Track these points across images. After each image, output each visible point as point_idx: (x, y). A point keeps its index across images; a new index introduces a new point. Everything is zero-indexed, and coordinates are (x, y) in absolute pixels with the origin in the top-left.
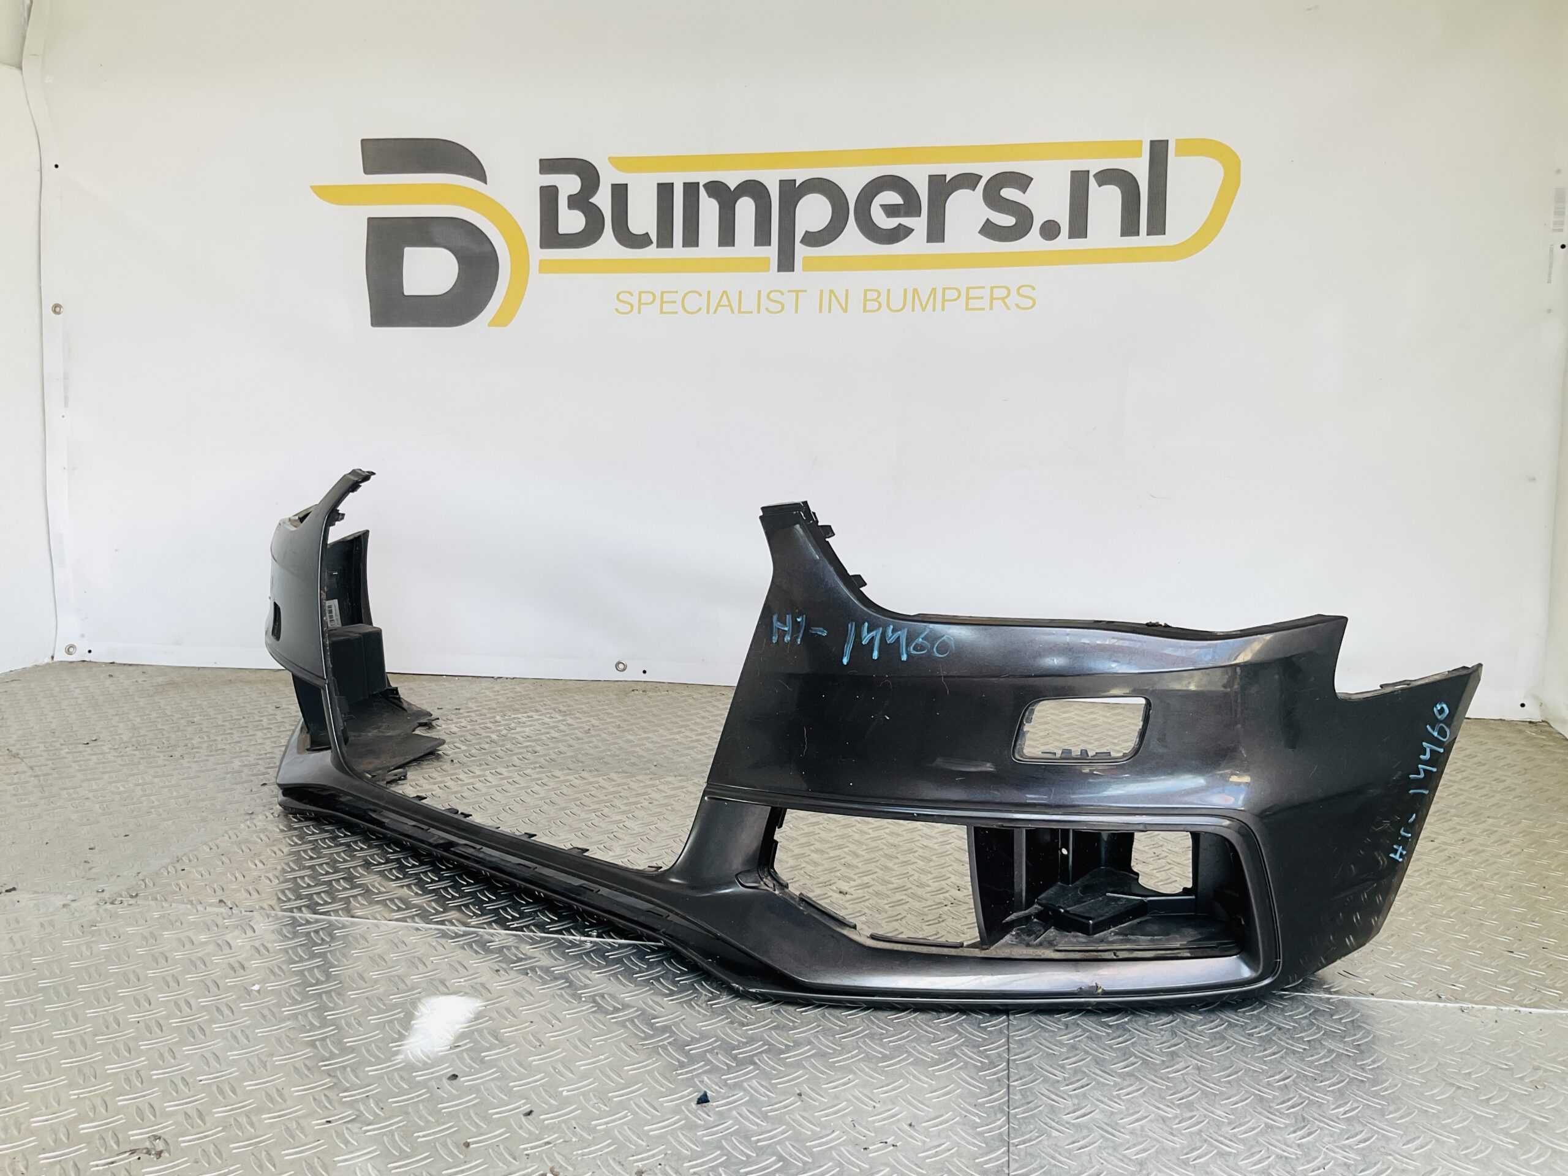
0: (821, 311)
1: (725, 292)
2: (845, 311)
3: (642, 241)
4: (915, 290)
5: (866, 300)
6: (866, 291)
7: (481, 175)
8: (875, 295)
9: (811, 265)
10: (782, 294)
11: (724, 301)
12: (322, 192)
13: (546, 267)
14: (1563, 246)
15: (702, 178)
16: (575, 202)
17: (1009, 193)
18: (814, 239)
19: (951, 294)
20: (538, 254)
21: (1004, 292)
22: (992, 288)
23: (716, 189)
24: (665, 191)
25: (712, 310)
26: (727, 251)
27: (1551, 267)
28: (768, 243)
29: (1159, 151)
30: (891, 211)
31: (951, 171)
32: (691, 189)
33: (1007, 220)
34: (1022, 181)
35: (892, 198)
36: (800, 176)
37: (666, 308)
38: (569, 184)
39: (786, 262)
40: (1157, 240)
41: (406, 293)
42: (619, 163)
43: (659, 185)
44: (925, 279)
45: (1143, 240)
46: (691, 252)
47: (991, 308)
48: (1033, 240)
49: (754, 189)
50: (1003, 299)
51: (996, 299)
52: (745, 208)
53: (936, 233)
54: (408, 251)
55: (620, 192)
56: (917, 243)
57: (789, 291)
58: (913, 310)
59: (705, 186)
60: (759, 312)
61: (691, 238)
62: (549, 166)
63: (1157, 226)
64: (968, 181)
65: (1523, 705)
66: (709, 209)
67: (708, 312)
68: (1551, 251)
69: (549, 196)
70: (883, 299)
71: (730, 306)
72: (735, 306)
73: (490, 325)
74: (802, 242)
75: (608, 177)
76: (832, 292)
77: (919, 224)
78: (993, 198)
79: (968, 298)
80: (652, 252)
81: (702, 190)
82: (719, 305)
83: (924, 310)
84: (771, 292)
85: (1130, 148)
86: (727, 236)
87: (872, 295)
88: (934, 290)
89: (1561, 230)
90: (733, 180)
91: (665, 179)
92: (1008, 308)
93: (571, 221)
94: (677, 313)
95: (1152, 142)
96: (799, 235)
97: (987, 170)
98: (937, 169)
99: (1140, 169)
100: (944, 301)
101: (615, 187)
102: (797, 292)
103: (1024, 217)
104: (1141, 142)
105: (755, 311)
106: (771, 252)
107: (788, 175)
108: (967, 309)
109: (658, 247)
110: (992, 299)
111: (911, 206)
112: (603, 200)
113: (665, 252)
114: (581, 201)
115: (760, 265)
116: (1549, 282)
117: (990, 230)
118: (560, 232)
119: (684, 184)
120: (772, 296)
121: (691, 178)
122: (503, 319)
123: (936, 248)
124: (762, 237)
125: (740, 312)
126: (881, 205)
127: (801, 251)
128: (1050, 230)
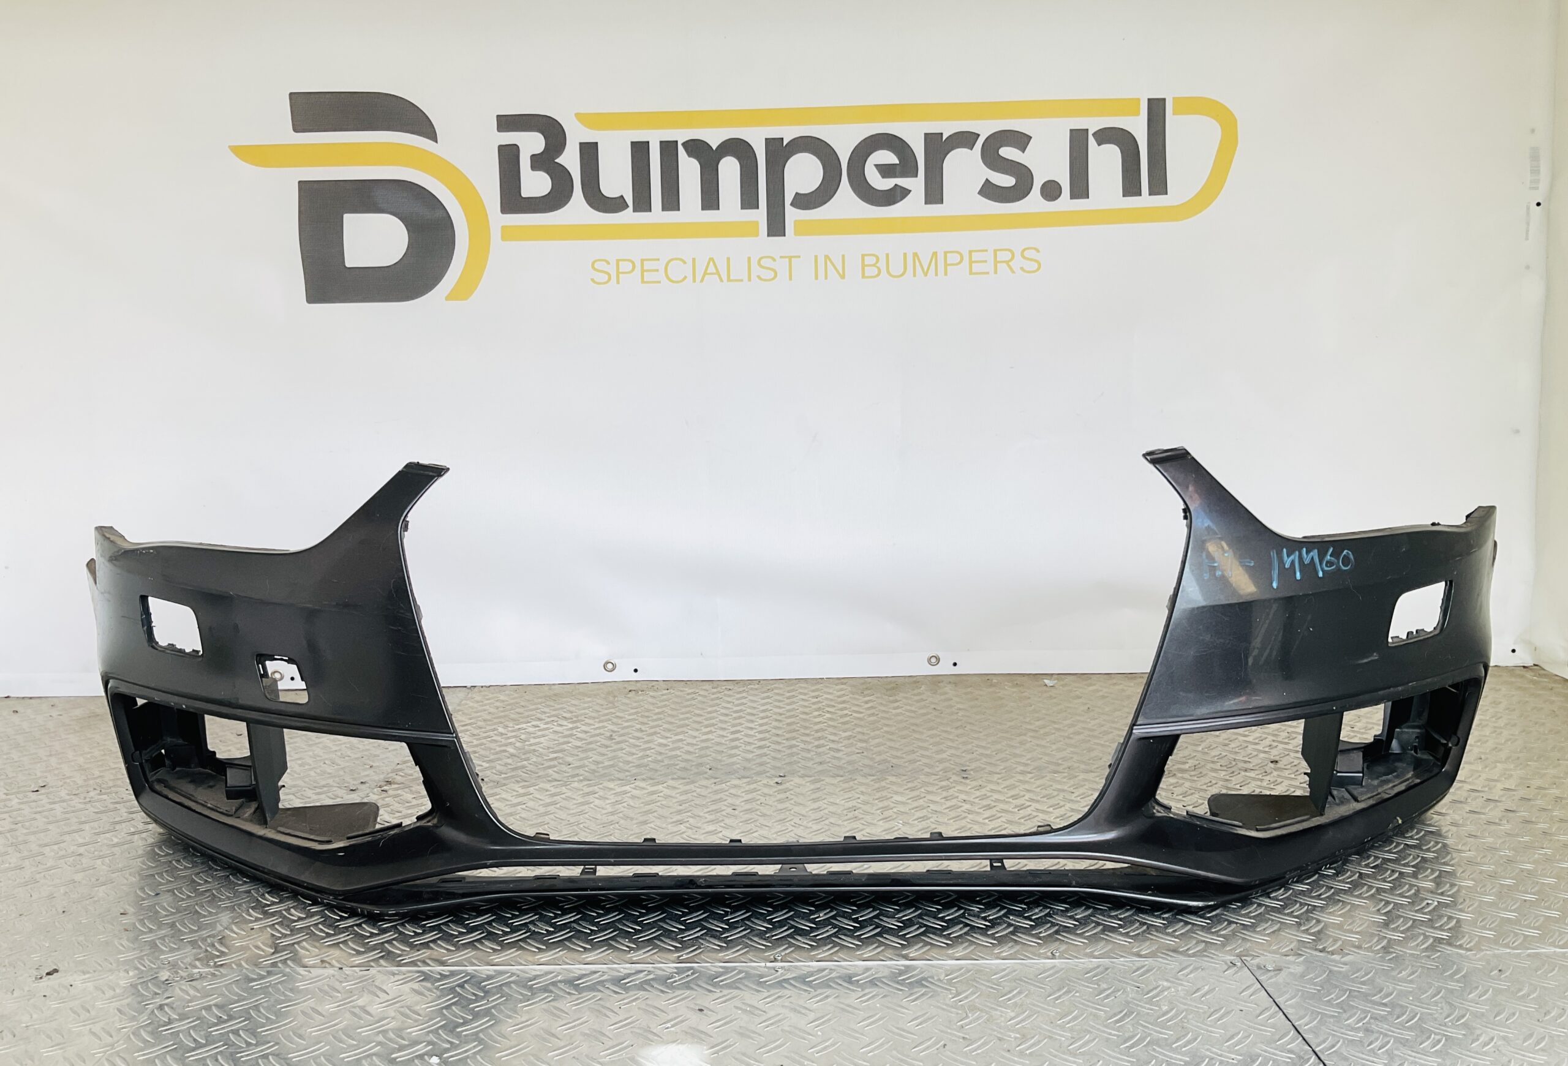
0: (817, 278)
1: (711, 259)
2: (843, 277)
3: (615, 205)
4: (915, 255)
5: (864, 266)
6: (863, 256)
7: (432, 135)
8: (872, 260)
9: (804, 229)
10: (774, 260)
11: (712, 269)
12: (244, 153)
13: (508, 234)
14: (1538, 204)
15: (681, 136)
16: (540, 162)
17: (1008, 152)
18: (804, 201)
19: (953, 258)
20: (498, 220)
21: (1008, 256)
22: (995, 251)
23: (696, 148)
24: (640, 150)
25: (699, 278)
26: (710, 215)
27: (1528, 224)
28: (757, 206)
29: (1156, 110)
30: (886, 171)
31: (948, 129)
32: (669, 149)
33: (1007, 181)
34: (1021, 140)
35: (887, 157)
36: (788, 134)
37: (647, 276)
38: (531, 143)
39: (776, 227)
40: (1159, 200)
41: (348, 265)
42: (586, 119)
43: (632, 143)
44: (925, 243)
45: (1146, 200)
46: (671, 216)
47: (996, 272)
48: (1034, 201)
49: (738, 148)
50: (1007, 262)
51: (1000, 262)
52: (729, 169)
53: (934, 194)
54: (347, 217)
55: (589, 152)
56: (914, 205)
57: (781, 257)
58: (915, 275)
59: (684, 144)
60: (750, 280)
61: (671, 201)
62: (506, 123)
63: (1159, 186)
64: (966, 139)
65: (1514, 651)
66: (689, 169)
67: (694, 281)
68: (1528, 208)
69: (509, 157)
70: (882, 264)
71: (718, 273)
72: (724, 277)
73: (447, 299)
74: (792, 204)
75: (576, 135)
76: (827, 257)
77: (916, 185)
78: (991, 158)
79: (971, 262)
80: (628, 216)
81: (681, 149)
82: (705, 273)
83: (926, 274)
84: (762, 258)
85: (1127, 106)
86: (710, 198)
87: (869, 260)
88: (935, 254)
89: (1537, 188)
90: (714, 138)
91: (640, 136)
92: (1013, 272)
93: (534, 184)
94: (659, 282)
95: (1149, 100)
96: (789, 198)
97: (985, 129)
98: (933, 128)
99: (1139, 128)
100: (946, 265)
101: (583, 145)
102: (790, 258)
103: (1024, 176)
104: (1138, 100)
105: (746, 278)
106: (760, 215)
107: (774, 132)
108: (971, 273)
109: (634, 211)
110: (996, 262)
111: (907, 166)
112: (570, 159)
113: (642, 217)
114: (544, 161)
115: (749, 229)
116: (1527, 239)
117: (989, 191)
118: (524, 194)
119: (661, 142)
120: (763, 262)
121: (669, 135)
122: (460, 293)
123: (934, 209)
124: (749, 200)
125: (729, 280)
126: (876, 166)
127: (792, 215)
128: (1051, 191)
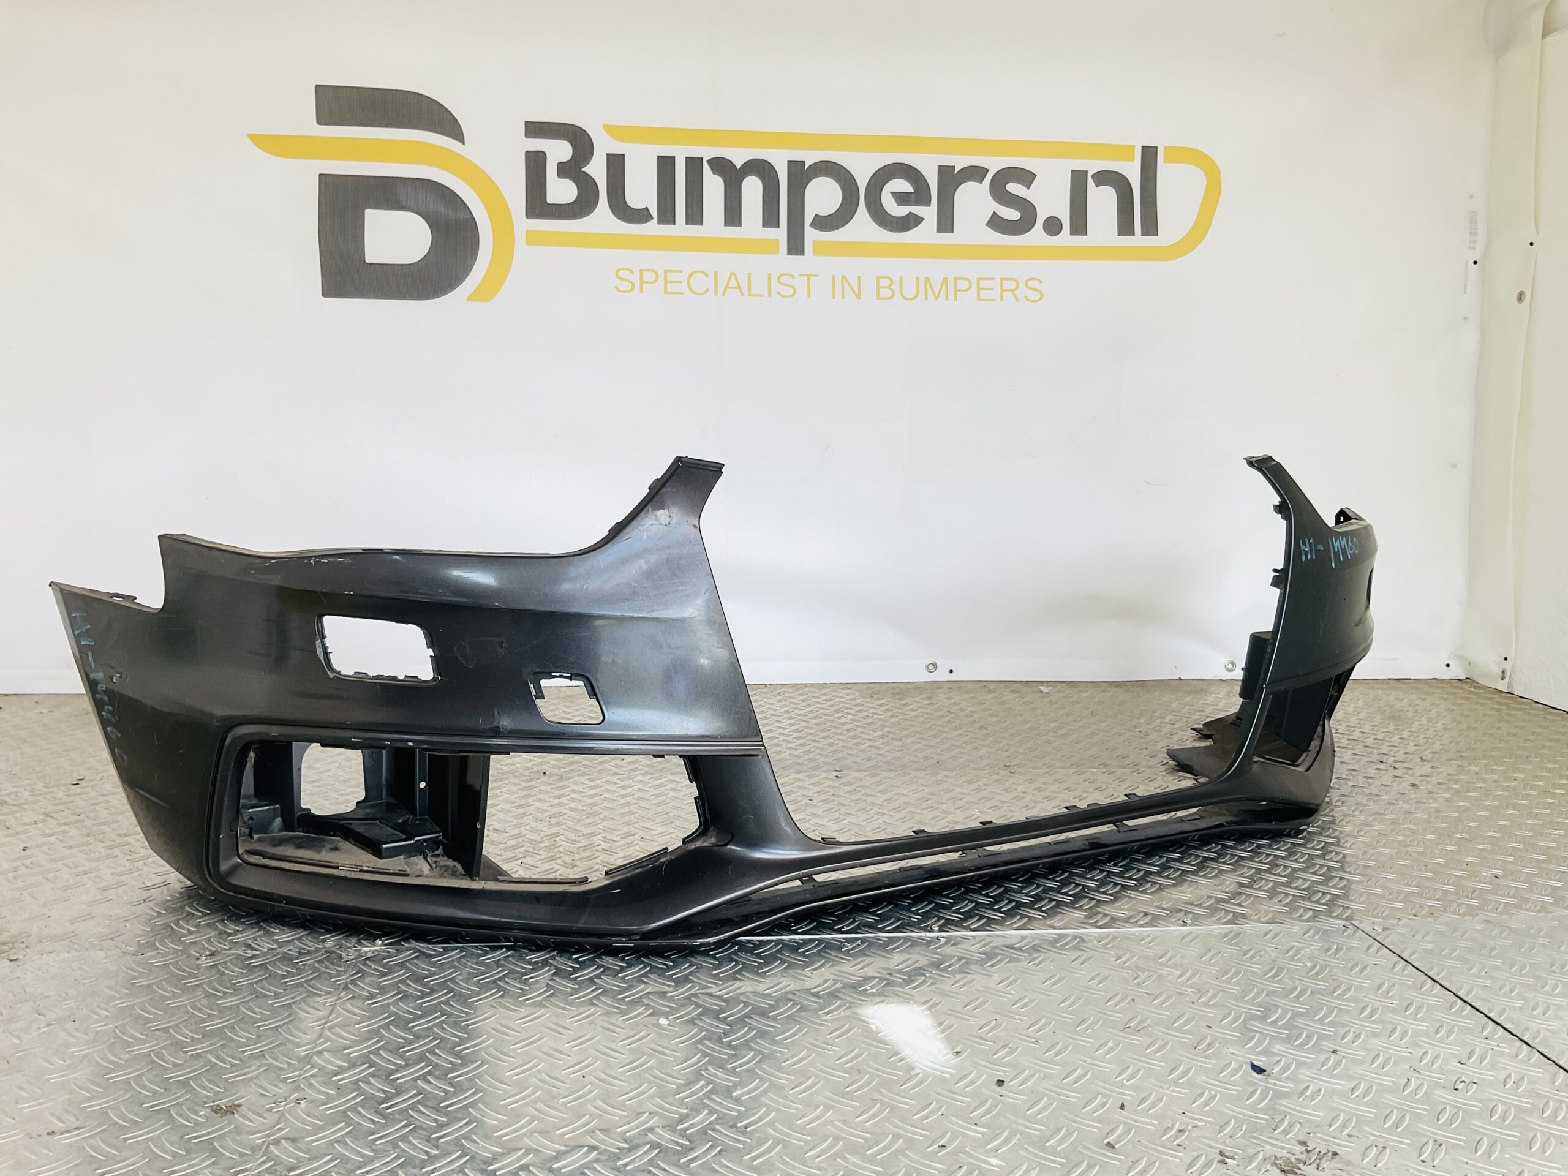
0: (834, 297)
1: (733, 273)
2: (859, 297)
3: (640, 216)
4: (927, 280)
5: (878, 287)
6: (878, 278)
7: (459, 136)
8: (887, 282)
9: (822, 249)
10: (793, 277)
11: (733, 283)
12: (260, 141)
13: (533, 238)
14: (1475, 262)
15: (707, 153)
16: (564, 170)
17: (1014, 188)
18: (824, 223)
19: (962, 285)
20: (523, 224)
21: (1013, 285)
22: (1002, 280)
23: (720, 165)
24: (666, 165)
25: (721, 290)
26: (732, 231)
27: (1466, 280)
28: (777, 225)
29: (1149, 156)
30: (902, 198)
31: (960, 162)
32: (694, 165)
33: (1012, 214)
34: (1027, 177)
35: (903, 186)
36: (810, 158)
37: (670, 287)
38: (559, 151)
39: (796, 245)
40: (1150, 240)
41: (368, 260)
42: (614, 131)
43: (659, 157)
44: (938, 269)
45: (1138, 239)
46: (694, 230)
47: (1002, 300)
48: (1037, 235)
49: (761, 168)
50: (1012, 291)
51: (1006, 290)
52: (752, 188)
53: (945, 223)
54: (368, 213)
55: (616, 163)
56: (926, 232)
57: (800, 275)
58: (926, 299)
59: (709, 162)
60: (770, 295)
61: (695, 215)
62: (535, 129)
63: (1151, 227)
64: (976, 173)
65: (1448, 665)
66: (713, 186)
67: (716, 294)
68: (1466, 266)
69: (535, 163)
70: (896, 287)
71: (739, 287)
72: (745, 291)
73: (469, 299)
74: (811, 225)
75: (603, 146)
76: (844, 277)
77: (929, 213)
78: (999, 192)
79: (979, 289)
80: (652, 228)
81: (706, 167)
82: (727, 287)
83: (937, 298)
84: (782, 275)
85: (1124, 152)
86: (733, 214)
87: (885, 282)
88: (945, 279)
89: (1474, 248)
90: (739, 157)
91: (667, 151)
92: (1018, 300)
93: (561, 191)
94: (682, 293)
95: (1143, 147)
96: (809, 218)
97: (994, 164)
98: (947, 161)
99: (1133, 173)
100: (956, 291)
101: (609, 156)
102: (809, 276)
103: (1028, 212)
104: (1133, 147)
105: (767, 294)
106: (781, 234)
107: (797, 156)
108: (979, 299)
109: (659, 222)
110: (1002, 290)
111: (920, 195)
112: (597, 169)
113: (666, 229)
114: (571, 169)
115: (769, 247)
116: (1465, 293)
117: (996, 223)
118: (549, 201)
119: (687, 158)
120: (783, 279)
121: (695, 152)
122: (484, 294)
123: (945, 238)
124: (770, 218)
125: (750, 295)
126: (892, 193)
127: (811, 235)
128: (1053, 226)
